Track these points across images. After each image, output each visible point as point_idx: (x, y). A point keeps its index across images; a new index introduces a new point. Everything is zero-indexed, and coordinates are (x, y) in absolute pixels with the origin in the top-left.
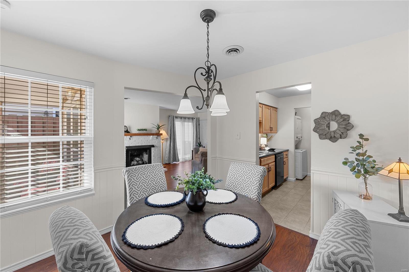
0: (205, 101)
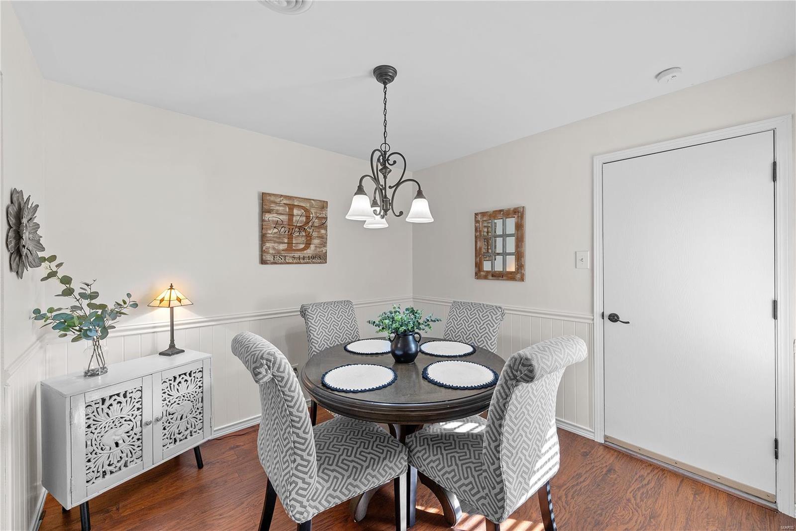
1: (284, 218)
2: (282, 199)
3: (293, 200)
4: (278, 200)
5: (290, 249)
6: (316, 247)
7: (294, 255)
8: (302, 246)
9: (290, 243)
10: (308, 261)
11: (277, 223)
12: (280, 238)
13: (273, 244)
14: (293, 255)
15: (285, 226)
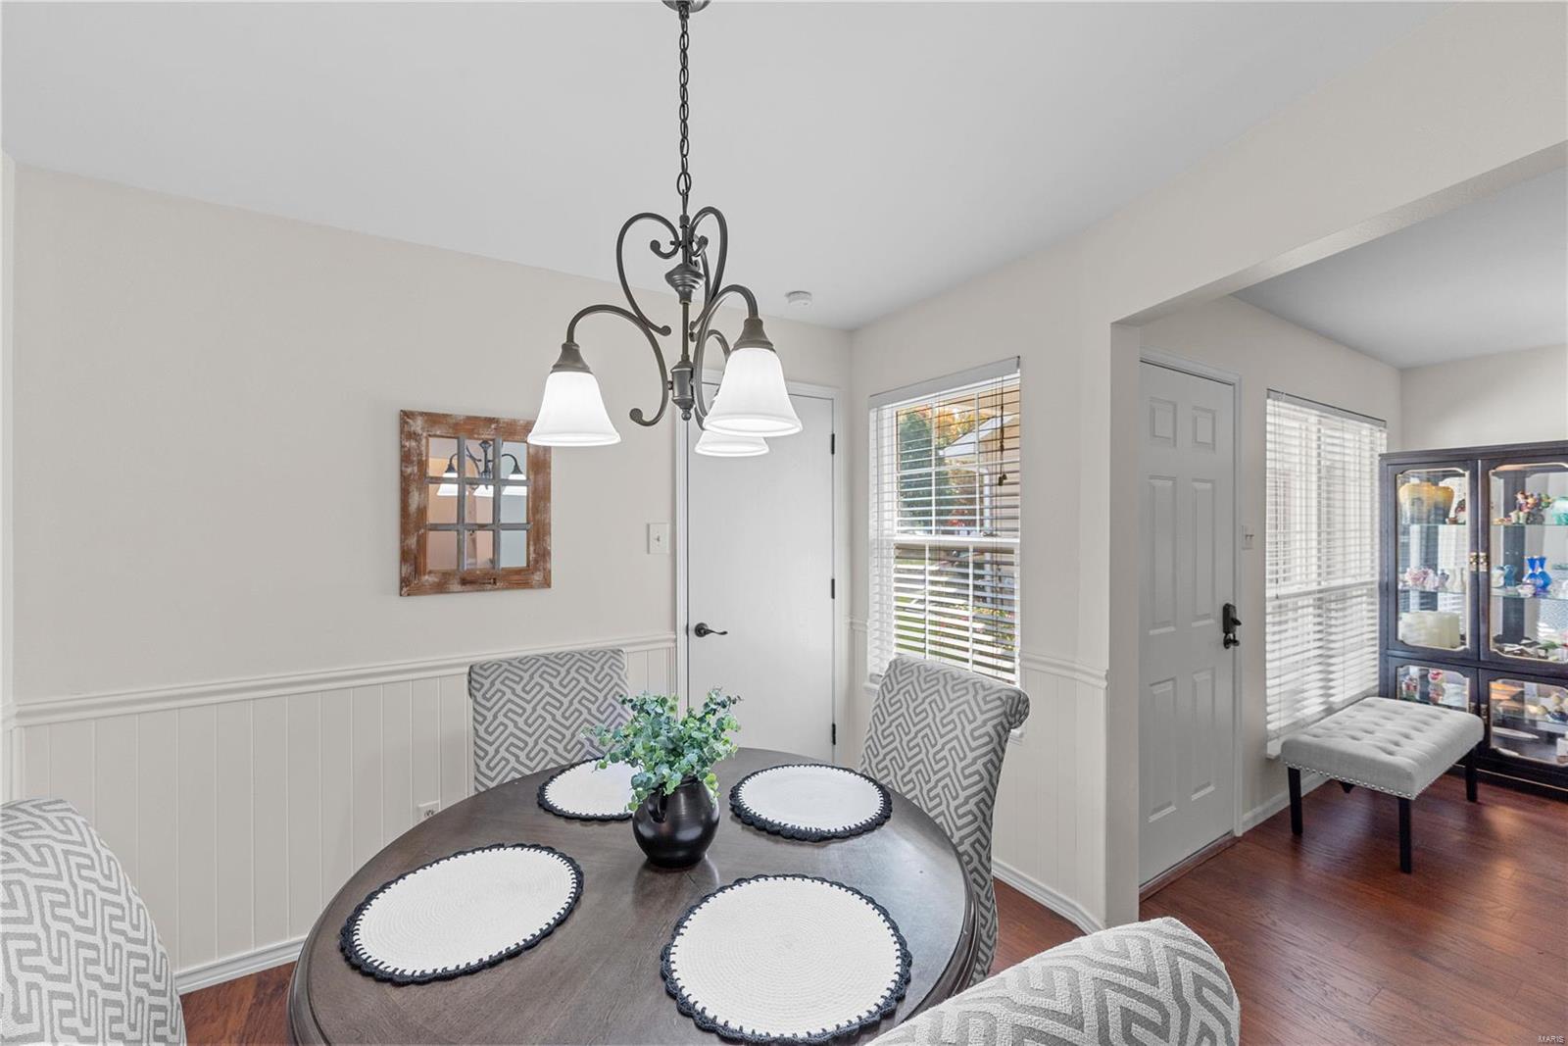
0: (672, 383)
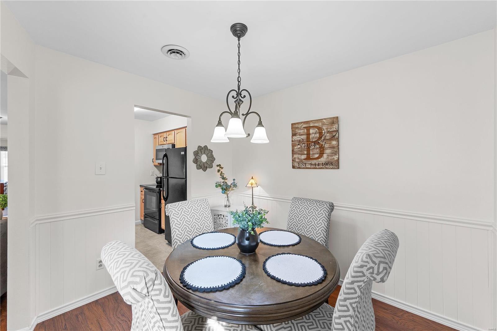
1: (304, 137)
2: (302, 125)
3: (310, 123)
4: (300, 126)
5: (308, 158)
6: (328, 155)
7: (312, 162)
8: (317, 156)
9: (308, 154)
10: (322, 166)
11: (300, 141)
12: (301, 151)
13: (298, 156)
14: (310, 162)
15: (304, 143)
